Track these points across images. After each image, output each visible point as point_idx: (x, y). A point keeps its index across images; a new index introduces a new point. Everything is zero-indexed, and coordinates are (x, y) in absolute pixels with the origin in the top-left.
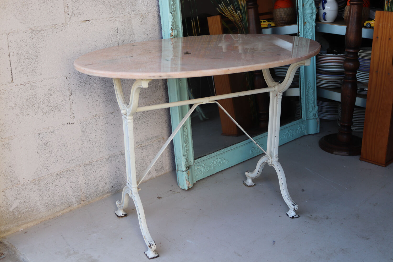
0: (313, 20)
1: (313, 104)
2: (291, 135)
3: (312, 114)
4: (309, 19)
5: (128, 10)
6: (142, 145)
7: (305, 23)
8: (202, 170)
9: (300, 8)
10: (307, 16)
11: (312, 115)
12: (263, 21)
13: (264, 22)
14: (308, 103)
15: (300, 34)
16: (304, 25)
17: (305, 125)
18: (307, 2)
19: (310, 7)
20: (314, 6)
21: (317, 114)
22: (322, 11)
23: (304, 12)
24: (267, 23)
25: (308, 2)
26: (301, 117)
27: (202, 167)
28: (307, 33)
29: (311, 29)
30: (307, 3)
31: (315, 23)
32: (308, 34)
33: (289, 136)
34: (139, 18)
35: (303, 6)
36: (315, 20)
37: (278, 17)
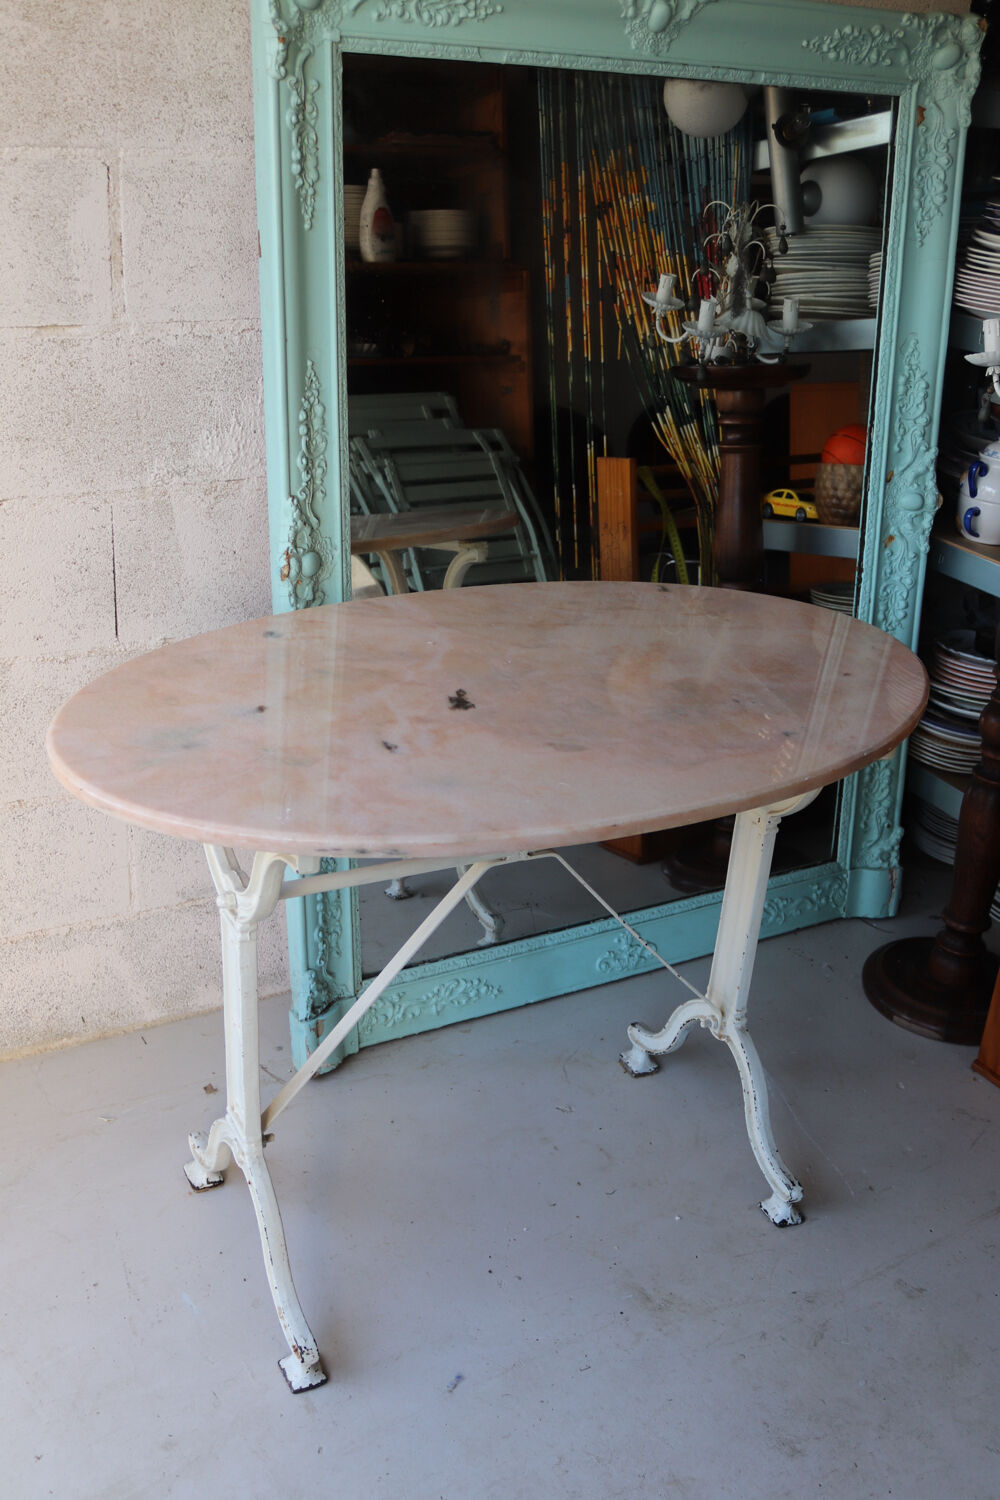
0: (920, 531)
1: (884, 819)
2: (778, 916)
3: (876, 851)
4: (906, 527)
5: (159, 469)
6: (201, 902)
7: (891, 538)
8: (390, 1015)
9: (876, 486)
10: (899, 517)
11: (876, 855)
12: (786, 491)
13: (789, 496)
14: (867, 812)
15: (863, 575)
16: (886, 547)
17: (844, 886)
18: (905, 466)
19: (916, 485)
20: (930, 482)
21: (894, 854)
22: (968, 502)
23: (890, 501)
24: (796, 502)
25: (908, 466)
26: (834, 858)
27: (388, 1004)
28: (891, 573)
29: (909, 564)
30: (906, 469)
31: (927, 544)
32: (896, 578)
33: (771, 919)
34: (202, 496)
35: (888, 480)
36: (927, 533)
37: (824, 493)
